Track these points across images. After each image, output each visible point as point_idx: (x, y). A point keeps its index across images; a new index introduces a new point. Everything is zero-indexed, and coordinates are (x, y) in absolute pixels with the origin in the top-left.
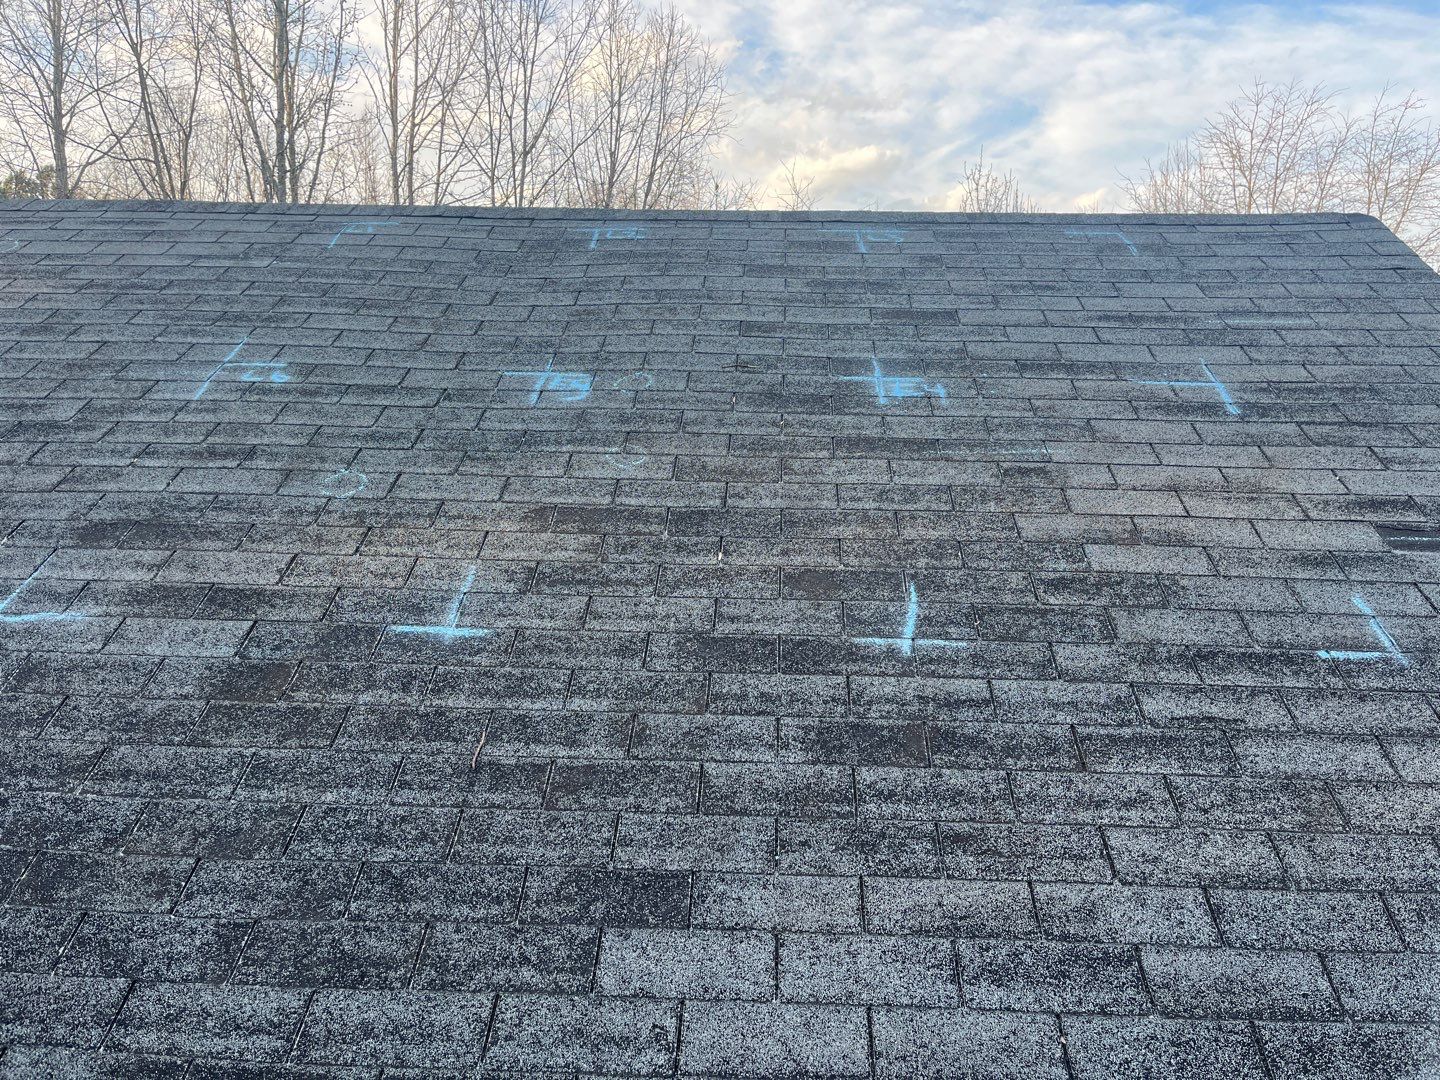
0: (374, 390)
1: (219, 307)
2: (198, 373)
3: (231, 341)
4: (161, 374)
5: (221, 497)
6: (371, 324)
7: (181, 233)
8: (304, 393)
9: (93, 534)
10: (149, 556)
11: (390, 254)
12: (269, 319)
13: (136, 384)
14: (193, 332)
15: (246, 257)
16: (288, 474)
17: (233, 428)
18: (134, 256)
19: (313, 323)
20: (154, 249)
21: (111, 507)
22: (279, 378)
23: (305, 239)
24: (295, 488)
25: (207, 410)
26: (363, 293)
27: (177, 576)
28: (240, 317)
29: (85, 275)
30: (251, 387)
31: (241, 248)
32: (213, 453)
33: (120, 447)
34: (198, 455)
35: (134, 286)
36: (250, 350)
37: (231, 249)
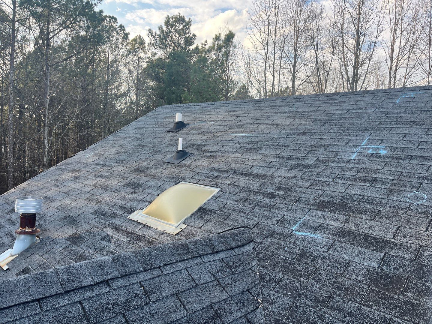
0: (423, 158)
1: (358, 126)
2: (353, 150)
3: (363, 138)
4: (340, 150)
5: (365, 197)
6: (418, 131)
7: (343, 102)
8: (394, 158)
9: (322, 206)
10: (341, 217)
11: (422, 104)
12: (376, 130)
13: (332, 153)
14: (350, 135)
15: (366, 109)
16: (391, 191)
17: (367, 171)
18: (329, 110)
19: (394, 131)
20: (335, 108)
21: (327, 196)
22: (382, 152)
23: (387, 101)
24: (394, 197)
25: (357, 163)
26: (413, 119)
27: (352, 227)
28: (365, 130)
29: (315, 117)
30: (372, 155)
31: (363, 106)
32: (360, 180)
33: (328, 175)
34: (355, 180)
35: (329, 120)
36: (370, 142)
37: (360, 106)
